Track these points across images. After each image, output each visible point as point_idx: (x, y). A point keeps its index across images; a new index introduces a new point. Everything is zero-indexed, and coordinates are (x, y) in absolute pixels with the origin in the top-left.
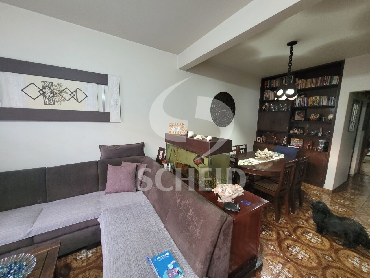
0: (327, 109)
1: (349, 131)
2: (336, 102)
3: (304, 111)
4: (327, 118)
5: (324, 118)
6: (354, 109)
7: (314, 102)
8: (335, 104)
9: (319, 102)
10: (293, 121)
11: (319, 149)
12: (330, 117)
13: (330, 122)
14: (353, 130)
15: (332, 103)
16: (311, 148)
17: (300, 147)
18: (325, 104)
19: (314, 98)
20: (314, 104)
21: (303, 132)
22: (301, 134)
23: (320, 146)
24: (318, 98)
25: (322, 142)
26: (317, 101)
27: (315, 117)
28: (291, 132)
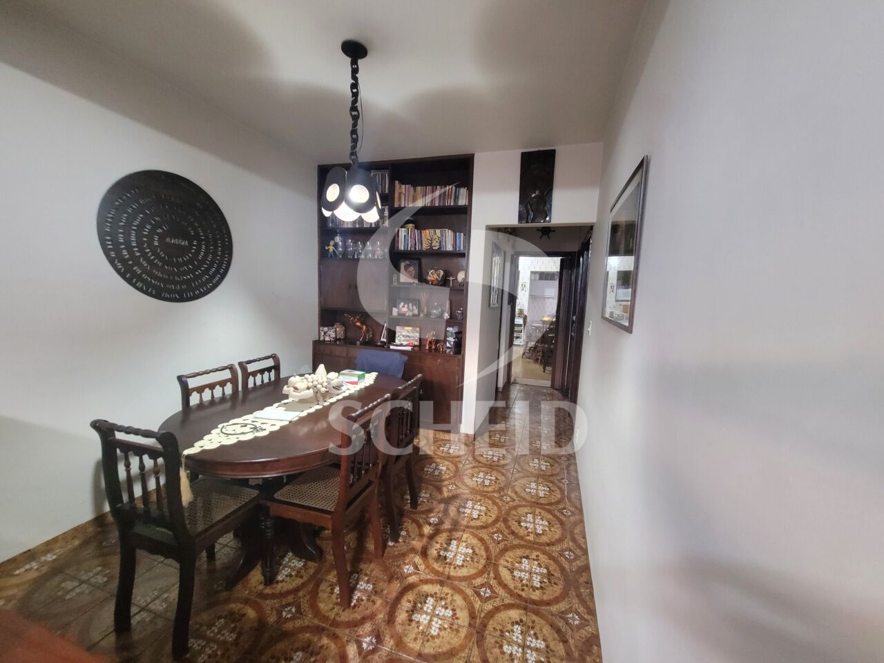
0: (455, 260)
1: (491, 306)
2: (467, 245)
3: (417, 262)
4: (456, 279)
5: (451, 278)
6: (495, 263)
7: (431, 241)
8: (466, 250)
9: (440, 242)
10: (395, 284)
11: (448, 348)
12: (461, 276)
13: (461, 288)
14: (497, 305)
15: (462, 248)
16: (433, 347)
17: (415, 346)
18: (449, 248)
19: (432, 231)
20: (431, 247)
21: (419, 312)
22: (414, 315)
23: (449, 342)
24: (438, 231)
25: (452, 333)
26: (437, 240)
27: (435, 276)
28: (395, 311)
